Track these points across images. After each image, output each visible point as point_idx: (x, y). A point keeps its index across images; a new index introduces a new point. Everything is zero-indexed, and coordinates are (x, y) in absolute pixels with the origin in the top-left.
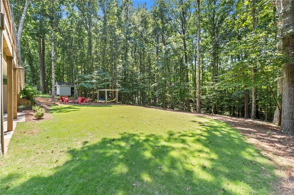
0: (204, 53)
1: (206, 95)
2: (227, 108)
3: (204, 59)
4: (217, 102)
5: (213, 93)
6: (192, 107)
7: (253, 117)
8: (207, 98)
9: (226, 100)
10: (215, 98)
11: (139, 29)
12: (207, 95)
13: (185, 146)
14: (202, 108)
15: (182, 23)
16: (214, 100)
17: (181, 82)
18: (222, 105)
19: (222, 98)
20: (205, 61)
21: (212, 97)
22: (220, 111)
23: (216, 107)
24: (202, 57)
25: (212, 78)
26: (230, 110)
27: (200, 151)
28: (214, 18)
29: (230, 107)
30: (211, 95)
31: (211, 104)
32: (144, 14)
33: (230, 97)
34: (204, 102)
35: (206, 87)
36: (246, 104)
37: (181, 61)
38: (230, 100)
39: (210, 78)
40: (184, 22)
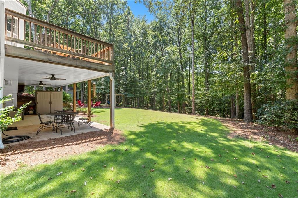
0: (197, 60)
1: (199, 98)
2: (218, 111)
3: (197, 66)
4: (209, 105)
5: (205, 97)
6: (187, 110)
7: (237, 117)
8: (201, 102)
9: (217, 104)
10: (207, 102)
11: (139, 39)
12: (201, 99)
13: (192, 125)
14: (196, 111)
15: (178, 35)
16: (207, 104)
17: (179, 88)
18: (213, 108)
19: (213, 102)
20: (198, 67)
21: (204, 101)
22: (212, 114)
23: (208, 110)
24: (196, 64)
25: (205, 84)
26: (221, 112)
27: (199, 127)
28: (205, 32)
29: (220, 110)
30: (204, 99)
31: (204, 108)
32: (144, 26)
33: (220, 101)
34: (198, 105)
35: (200, 92)
36: (233, 107)
37: (178, 69)
38: (220, 103)
39: (203, 84)
40: (180, 34)
